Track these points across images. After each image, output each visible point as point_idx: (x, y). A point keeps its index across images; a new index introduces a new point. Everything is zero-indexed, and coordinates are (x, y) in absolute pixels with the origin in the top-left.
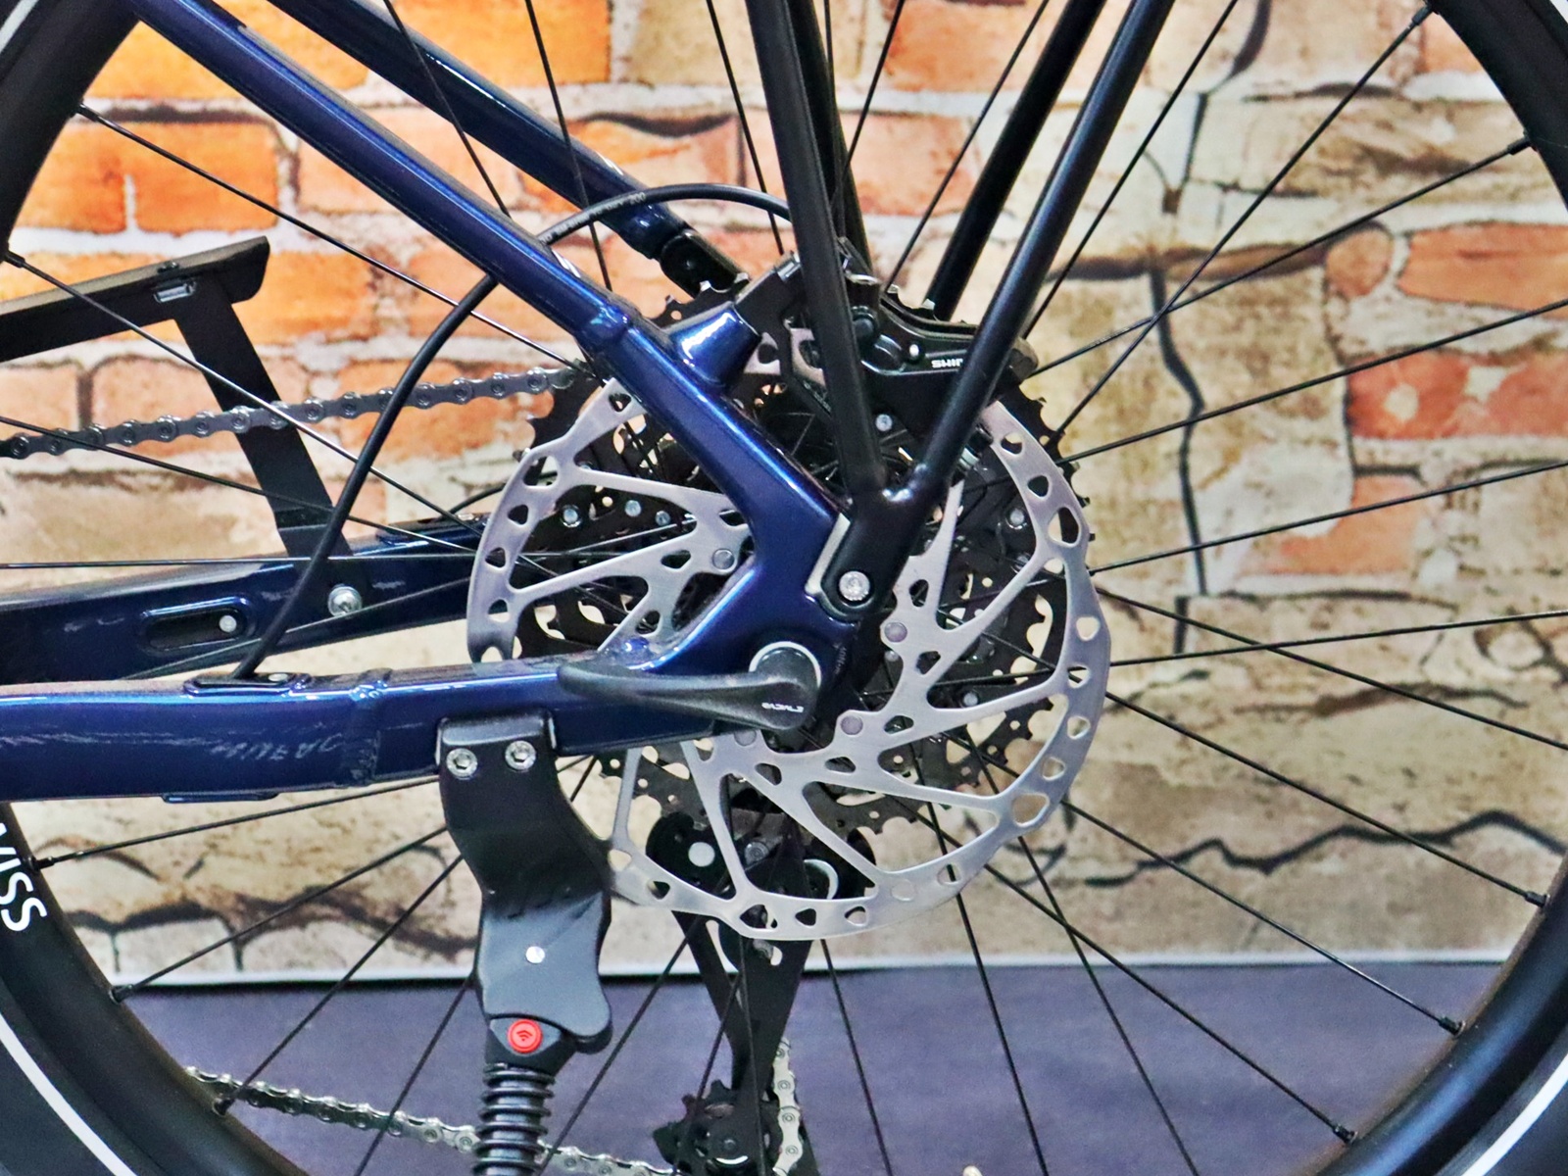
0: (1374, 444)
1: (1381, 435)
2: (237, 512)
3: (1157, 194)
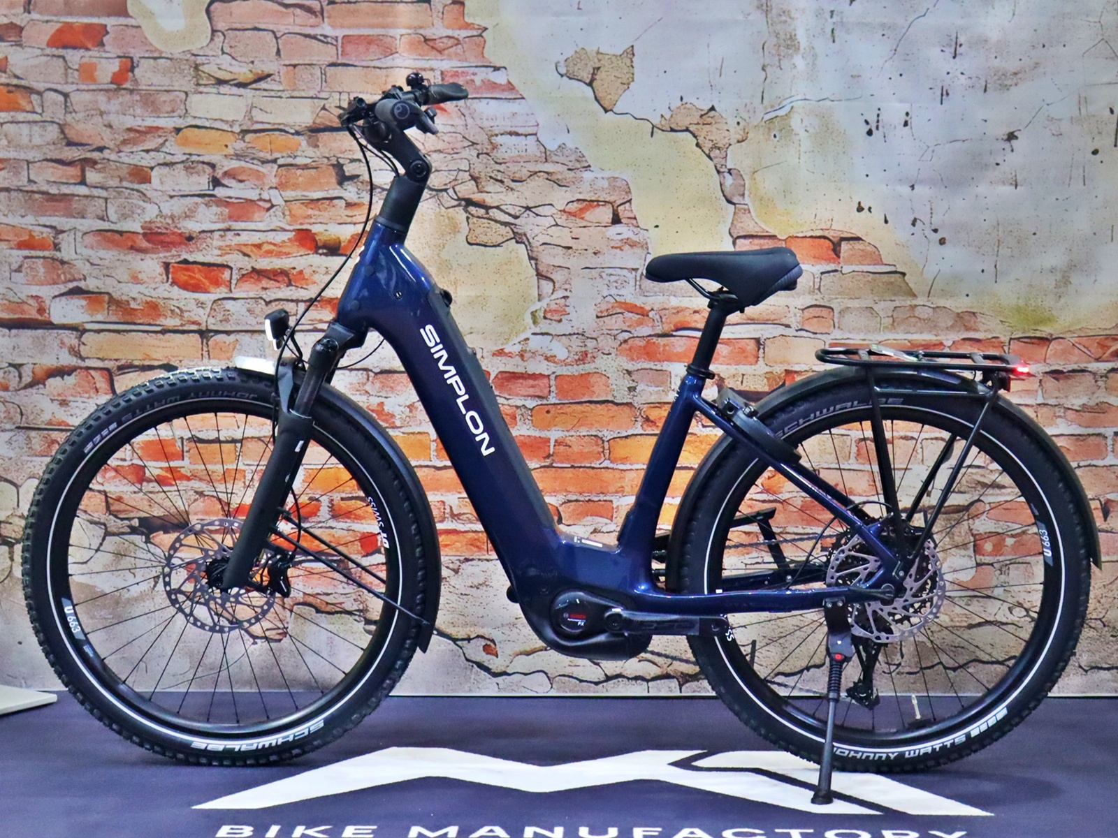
0: (982, 557)
1: (983, 555)
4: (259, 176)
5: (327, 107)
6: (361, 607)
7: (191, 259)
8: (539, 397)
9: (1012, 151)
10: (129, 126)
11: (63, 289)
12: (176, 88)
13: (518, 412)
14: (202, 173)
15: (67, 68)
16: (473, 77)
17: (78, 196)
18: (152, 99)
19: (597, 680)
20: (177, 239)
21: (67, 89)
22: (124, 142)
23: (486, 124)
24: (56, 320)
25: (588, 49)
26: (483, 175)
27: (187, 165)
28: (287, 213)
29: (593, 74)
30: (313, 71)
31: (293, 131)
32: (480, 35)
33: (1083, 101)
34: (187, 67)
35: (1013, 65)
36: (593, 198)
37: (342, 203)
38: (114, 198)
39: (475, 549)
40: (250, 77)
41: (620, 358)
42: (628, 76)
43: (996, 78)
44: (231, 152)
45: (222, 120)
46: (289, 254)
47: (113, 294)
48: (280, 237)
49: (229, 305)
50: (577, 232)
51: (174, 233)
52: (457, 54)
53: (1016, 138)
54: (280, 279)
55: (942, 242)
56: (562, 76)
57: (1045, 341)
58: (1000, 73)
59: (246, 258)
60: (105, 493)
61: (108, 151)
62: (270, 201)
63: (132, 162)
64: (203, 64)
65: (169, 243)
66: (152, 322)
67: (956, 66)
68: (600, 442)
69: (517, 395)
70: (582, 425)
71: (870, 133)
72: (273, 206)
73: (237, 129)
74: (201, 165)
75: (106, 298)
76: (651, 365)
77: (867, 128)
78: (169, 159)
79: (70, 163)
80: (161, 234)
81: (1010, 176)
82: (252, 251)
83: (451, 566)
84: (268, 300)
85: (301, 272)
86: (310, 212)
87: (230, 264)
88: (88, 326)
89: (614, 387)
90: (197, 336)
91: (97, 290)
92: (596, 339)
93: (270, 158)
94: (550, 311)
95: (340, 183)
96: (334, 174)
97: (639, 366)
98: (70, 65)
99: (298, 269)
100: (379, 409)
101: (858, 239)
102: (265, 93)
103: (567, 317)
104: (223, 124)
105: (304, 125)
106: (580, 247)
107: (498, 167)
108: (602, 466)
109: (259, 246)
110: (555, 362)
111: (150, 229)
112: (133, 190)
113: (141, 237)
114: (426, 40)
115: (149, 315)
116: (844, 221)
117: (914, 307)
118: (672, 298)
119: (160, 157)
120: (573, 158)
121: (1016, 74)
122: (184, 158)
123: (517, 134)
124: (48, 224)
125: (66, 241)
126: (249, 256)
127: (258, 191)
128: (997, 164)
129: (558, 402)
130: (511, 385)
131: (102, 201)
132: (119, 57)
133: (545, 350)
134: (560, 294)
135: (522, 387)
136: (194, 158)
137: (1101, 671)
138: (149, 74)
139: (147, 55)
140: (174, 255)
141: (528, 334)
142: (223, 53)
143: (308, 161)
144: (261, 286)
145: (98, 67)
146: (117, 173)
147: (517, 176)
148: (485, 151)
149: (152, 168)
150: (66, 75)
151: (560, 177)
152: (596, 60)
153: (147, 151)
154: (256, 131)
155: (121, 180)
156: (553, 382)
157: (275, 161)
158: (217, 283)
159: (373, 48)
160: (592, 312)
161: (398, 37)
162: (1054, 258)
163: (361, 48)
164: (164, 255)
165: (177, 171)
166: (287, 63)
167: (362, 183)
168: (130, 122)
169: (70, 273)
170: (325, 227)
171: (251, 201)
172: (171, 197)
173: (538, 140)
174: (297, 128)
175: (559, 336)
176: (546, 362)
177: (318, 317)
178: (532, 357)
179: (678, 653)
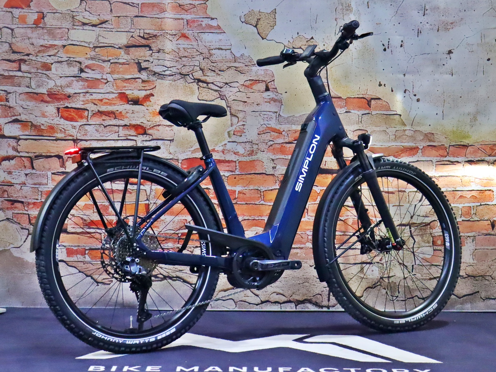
0: (436, 247)
1: (437, 246)
2: (299, 252)
3: (410, 216)
4: (102, 68)
5: (133, 36)
7: (70, 106)
8: (231, 171)
9: (450, 59)
10: (41, 44)
11: (10, 120)
12: (63, 27)
14: (75, 66)
15: (13, 17)
16: (201, 23)
17: (18, 76)
18: (52, 31)
19: (257, 303)
20: (63, 97)
21: (13, 27)
22: (39, 52)
23: (208, 44)
24: (6, 134)
25: (255, 10)
26: (206, 68)
27: (68, 62)
28: (115, 85)
29: (257, 22)
30: (127, 19)
31: (118, 47)
32: (205, 3)
33: (483, 36)
34: (69, 17)
35: (450, 20)
36: (257, 79)
37: (140, 81)
38: (34, 78)
40: (98, 22)
41: (269, 153)
42: (273, 22)
43: (443, 25)
44: (89, 57)
45: (85, 42)
46: (115, 104)
47: (33, 122)
48: (111, 96)
49: (87, 127)
50: (249, 95)
51: (62, 94)
52: (194, 12)
53: (452, 53)
54: (111, 116)
55: (418, 100)
56: (243, 22)
57: (465, 146)
58: (445, 23)
59: (95, 106)
60: (29, 215)
61: (32, 56)
62: (106, 79)
63: (42, 61)
64: (76, 16)
65: (59, 98)
66: (51, 135)
67: (424, 19)
68: (259, 192)
70: (251, 184)
71: (385, 50)
72: (108, 82)
73: (91, 46)
74: (75, 62)
75: (30, 124)
76: (283, 157)
77: (384, 48)
78: (60, 59)
79: (14, 61)
80: (55, 94)
81: (450, 70)
82: (98, 102)
84: (105, 125)
85: (121, 112)
86: (125, 84)
87: (87, 108)
88: (21, 137)
89: (266, 166)
90: (72, 142)
91: (25, 120)
92: (257, 144)
93: (107, 59)
94: (236, 131)
95: (139, 71)
96: (136, 66)
97: (278, 157)
98: (14, 15)
99: (119, 111)
101: (379, 99)
102: (105, 30)
103: (244, 134)
104: (85, 43)
105: (123, 44)
106: (250, 102)
107: (213, 64)
108: (260, 203)
109: (101, 100)
110: (238, 155)
111: (50, 92)
112: (43, 74)
113: (46, 95)
114: (180, 5)
115: (50, 132)
116: (372, 91)
117: (405, 131)
118: (293, 125)
119: (56, 59)
120: (247, 60)
121: (452, 23)
122: (67, 59)
123: (222, 49)
124: (3, 89)
125: (11, 97)
126: (96, 105)
127: (101, 75)
128: (444, 65)
129: (239, 173)
131: (28, 79)
132: (37, 12)
133: (234, 149)
134: (242, 123)
135: (224, 167)
136: (72, 59)
137: (491, 300)
138: (51, 20)
139: (50, 11)
140: (62, 104)
141: (226, 142)
142: (86, 10)
143: (124, 61)
144: (102, 119)
145: (28, 17)
146: (36, 66)
147: (222, 69)
148: (207, 57)
149: (52, 64)
150: (13, 20)
151: (241, 69)
152: (259, 16)
153: (50, 56)
154: (100, 47)
155: (38, 69)
156: (237, 164)
157: (109, 61)
158: (81, 117)
159: (155, 9)
160: (256, 132)
161: (167, 4)
162: (470, 108)
163: (150, 9)
164: (57, 104)
165: (63, 65)
166: (116, 15)
167: (149, 71)
168: (42, 42)
169: (13, 112)
170: (132, 91)
171: (98, 79)
172: (61, 77)
173: (231, 52)
174: (120, 46)
175: (240, 143)
176: (234, 155)
177: (129, 133)
178: (228, 152)
179: (295, 291)
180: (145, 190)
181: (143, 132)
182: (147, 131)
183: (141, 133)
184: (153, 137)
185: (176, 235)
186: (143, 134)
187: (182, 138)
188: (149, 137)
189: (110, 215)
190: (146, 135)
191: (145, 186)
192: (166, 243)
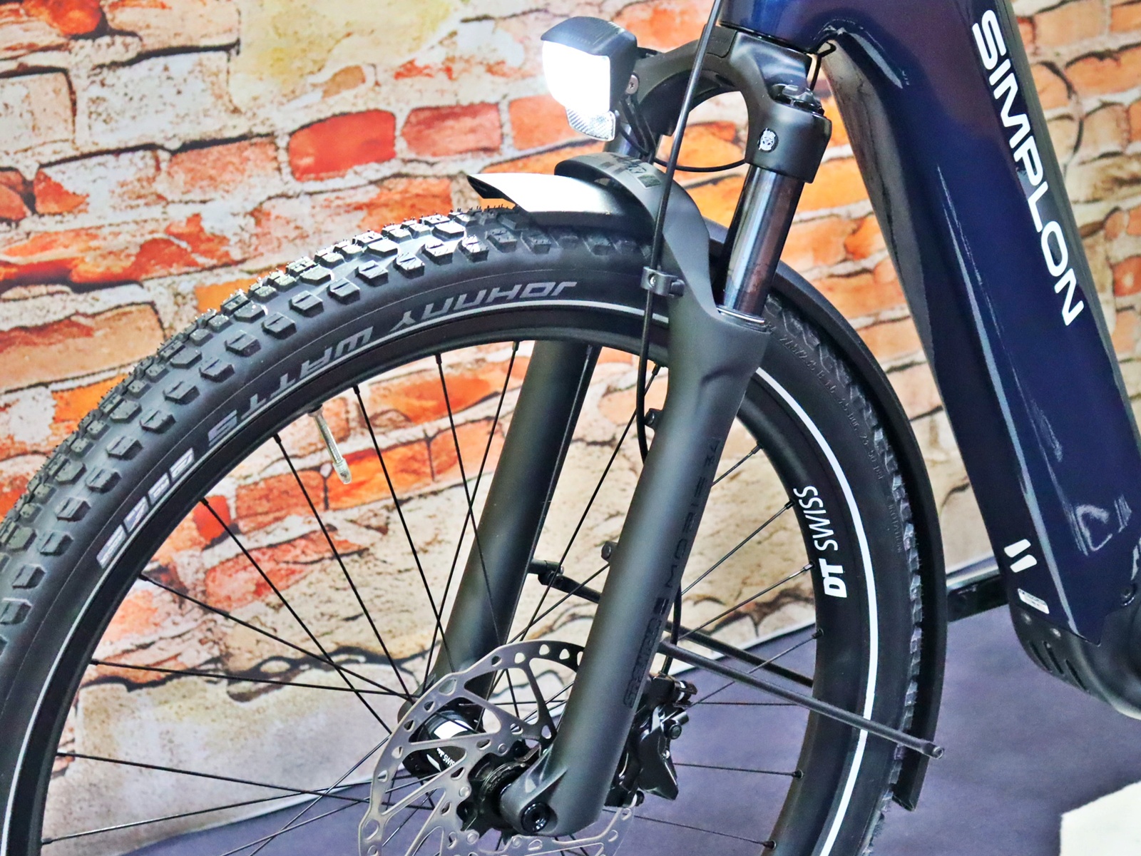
6: (216, 652)
8: (487, 150)
13: (455, 187)
39: (411, 478)
69: (447, 153)
83: (374, 522)
100: (192, 229)
110: (504, 75)
129: (517, 154)
130: (433, 134)
133: (485, 52)
135: (454, 134)
141: (453, 24)
156: (505, 117)
175: (505, 18)
176: (489, 77)
177: (26, 39)
178: (465, 70)
179: (748, 574)
180: (152, 304)
181: (89, 23)
182: (109, 16)
183: (82, 31)
184: (146, 41)
185: (313, 474)
186: (93, 35)
187: (276, 28)
188: (126, 46)
189: (9, 457)
190: (106, 40)
191: (146, 284)
192: (277, 519)
